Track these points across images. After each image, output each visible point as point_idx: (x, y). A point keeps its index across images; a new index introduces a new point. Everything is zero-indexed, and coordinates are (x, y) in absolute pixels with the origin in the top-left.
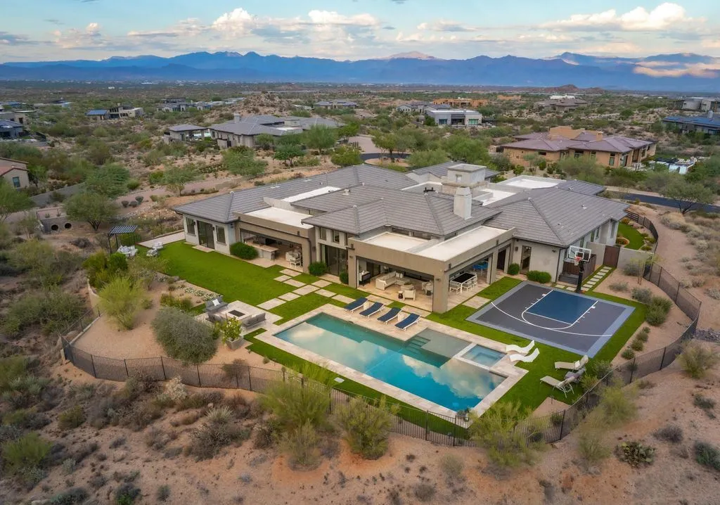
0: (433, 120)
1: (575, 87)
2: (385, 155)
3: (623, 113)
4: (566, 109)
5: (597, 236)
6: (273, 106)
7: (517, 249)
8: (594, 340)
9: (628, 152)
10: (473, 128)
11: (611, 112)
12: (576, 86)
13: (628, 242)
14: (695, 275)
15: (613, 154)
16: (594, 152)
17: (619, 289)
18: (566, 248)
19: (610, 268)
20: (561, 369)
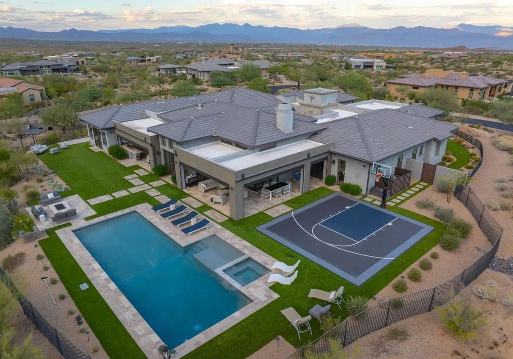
0: (351, 65)
1: (466, 48)
2: (295, 86)
3: (494, 63)
4: (451, 60)
5: (421, 153)
6: (237, 54)
7: (334, 162)
8: (373, 262)
9: (486, 88)
10: (378, 72)
11: (486, 62)
12: (467, 46)
13: (455, 159)
14: (506, 197)
15: (472, 89)
16: (457, 87)
17: (424, 205)
18: (371, 164)
19: (426, 184)
20: (313, 298)
